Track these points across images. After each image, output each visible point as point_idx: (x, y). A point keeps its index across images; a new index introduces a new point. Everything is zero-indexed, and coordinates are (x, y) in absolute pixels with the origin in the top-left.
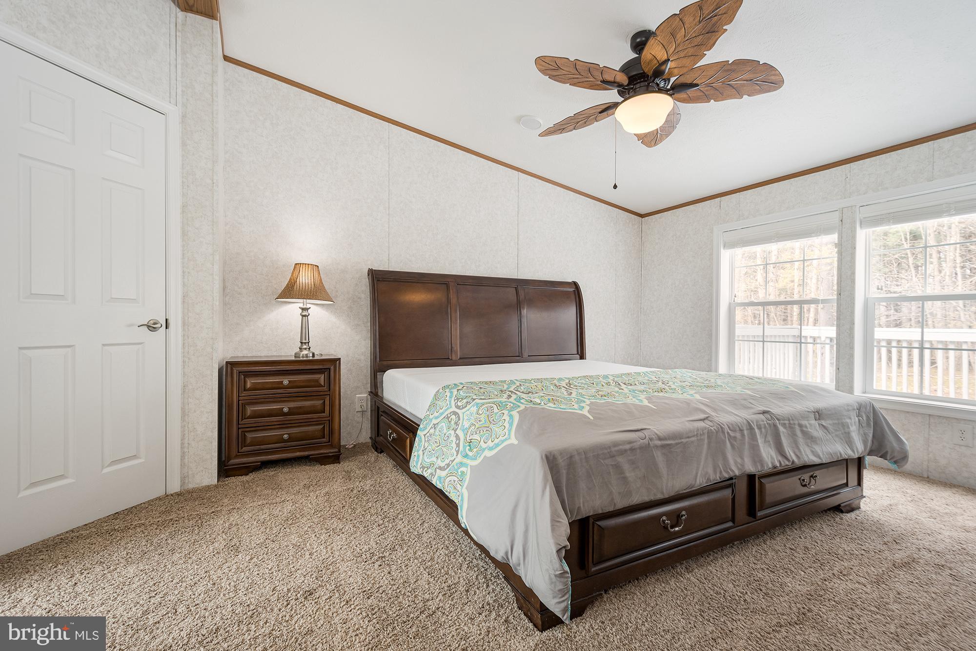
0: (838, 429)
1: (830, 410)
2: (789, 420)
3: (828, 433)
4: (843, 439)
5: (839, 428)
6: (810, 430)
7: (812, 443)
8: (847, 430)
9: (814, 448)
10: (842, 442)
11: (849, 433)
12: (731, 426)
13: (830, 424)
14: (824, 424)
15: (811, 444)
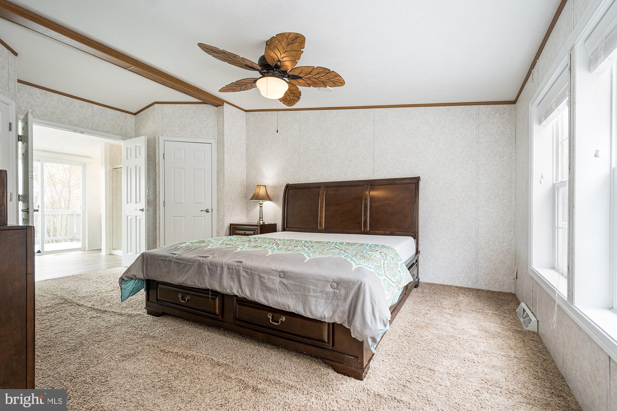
0: (298, 290)
1: (295, 274)
2: (252, 270)
3: (286, 289)
4: (301, 299)
5: (300, 289)
6: (266, 281)
7: (267, 291)
8: (307, 293)
9: (267, 295)
10: (298, 300)
11: (307, 296)
12: (211, 262)
13: (290, 284)
14: (284, 282)
15: (265, 291)
